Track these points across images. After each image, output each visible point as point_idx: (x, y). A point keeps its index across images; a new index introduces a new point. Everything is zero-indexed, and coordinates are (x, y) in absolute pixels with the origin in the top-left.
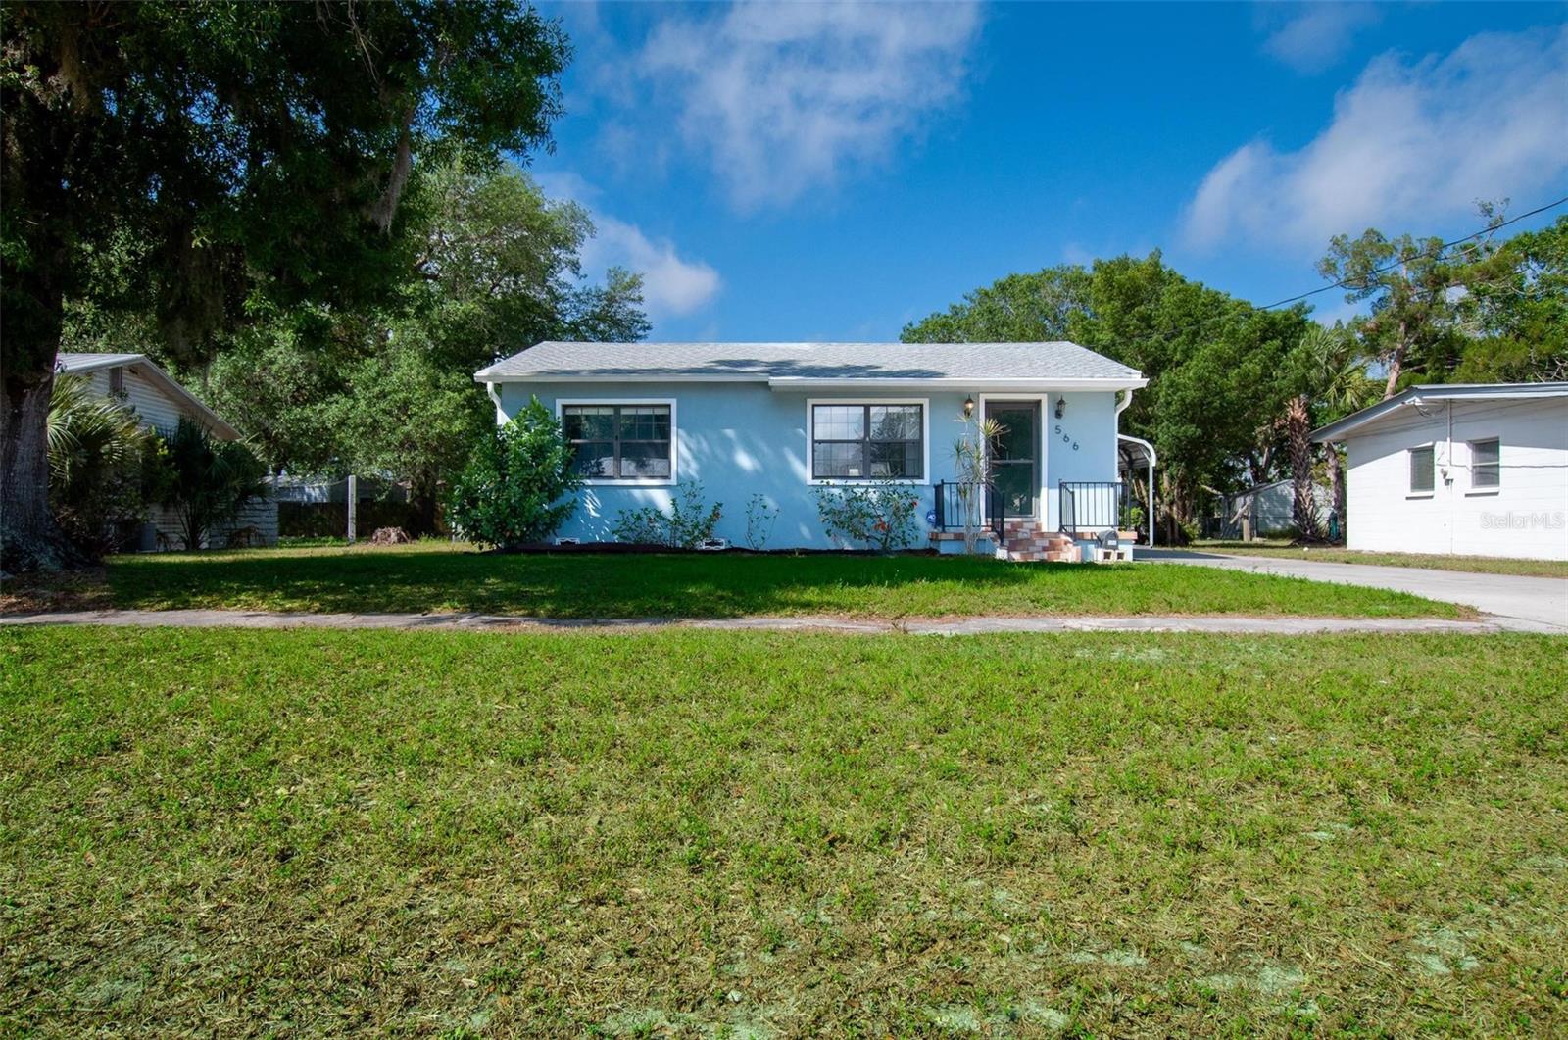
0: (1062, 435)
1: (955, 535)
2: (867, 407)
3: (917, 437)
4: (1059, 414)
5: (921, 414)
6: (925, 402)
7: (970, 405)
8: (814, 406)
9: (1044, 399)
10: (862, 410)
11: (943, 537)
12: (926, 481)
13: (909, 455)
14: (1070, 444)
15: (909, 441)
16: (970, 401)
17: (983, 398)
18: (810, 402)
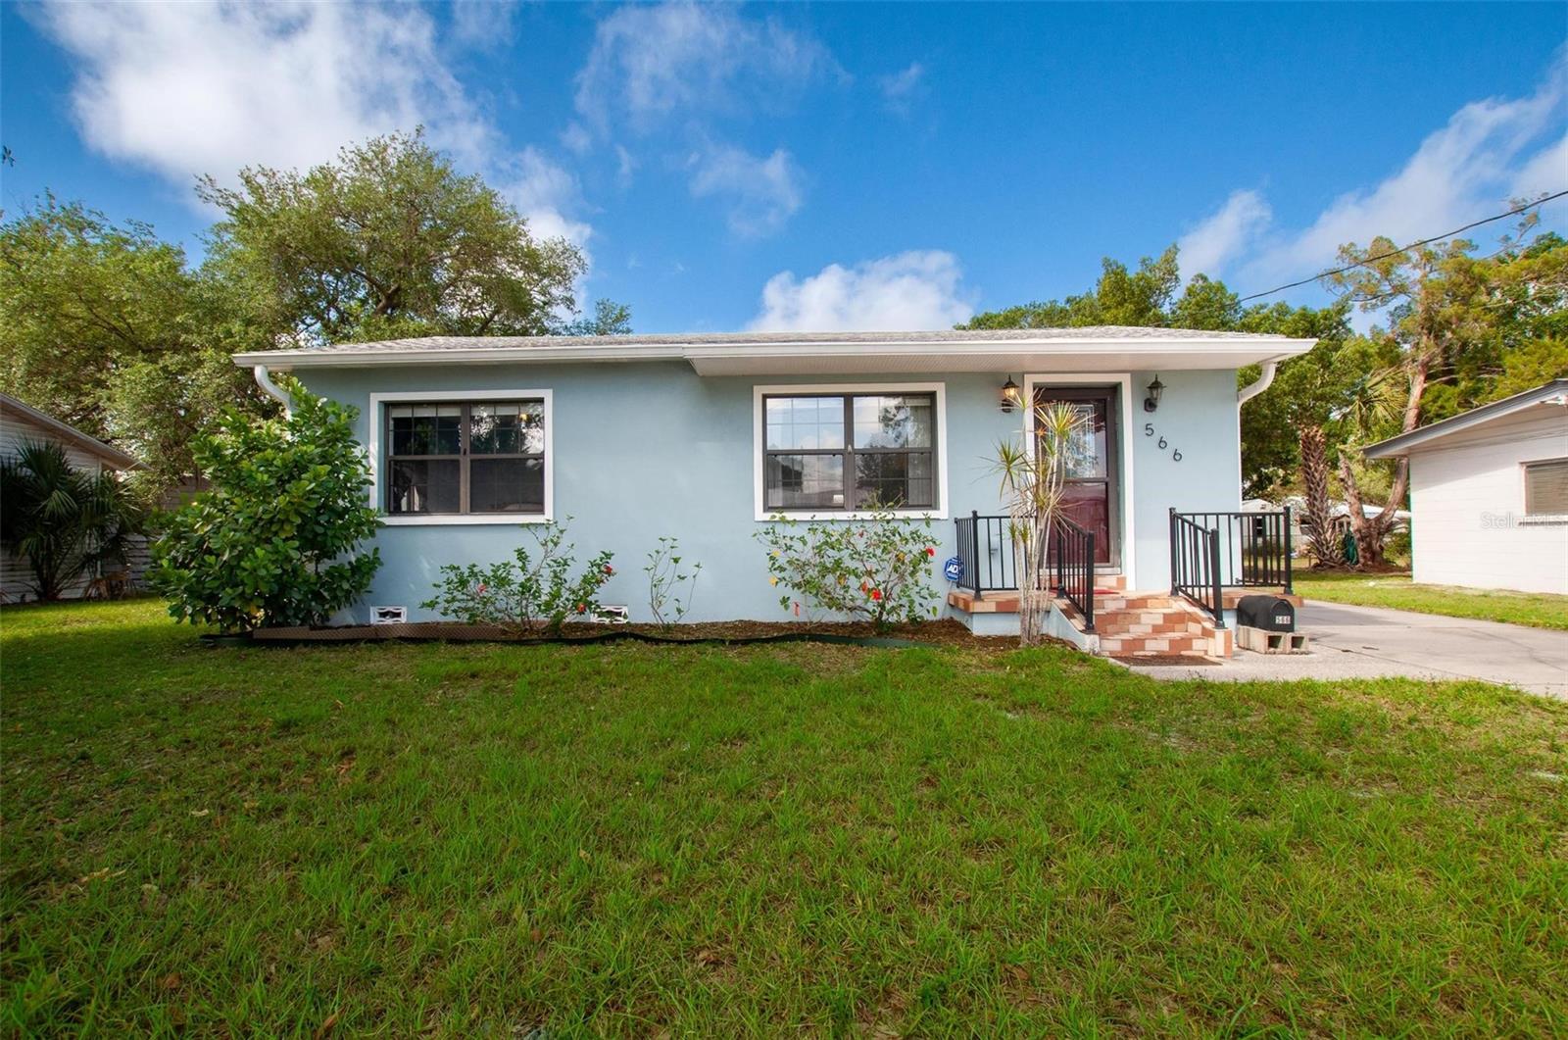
0: (1156, 437)
1: (998, 604)
2: (849, 399)
3: (927, 445)
4: (1150, 405)
5: (932, 409)
6: (940, 389)
7: (1012, 392)
8: (765, 397)
9: (1126, 381)
10: (839, 403)
11: (977, 607)
12: (943, 512)
13: (914, 472)
14: (1169, 451)
15: (913, 451)
16: (1010, 384)
17: (1029, 381)
18: (759, 391)
